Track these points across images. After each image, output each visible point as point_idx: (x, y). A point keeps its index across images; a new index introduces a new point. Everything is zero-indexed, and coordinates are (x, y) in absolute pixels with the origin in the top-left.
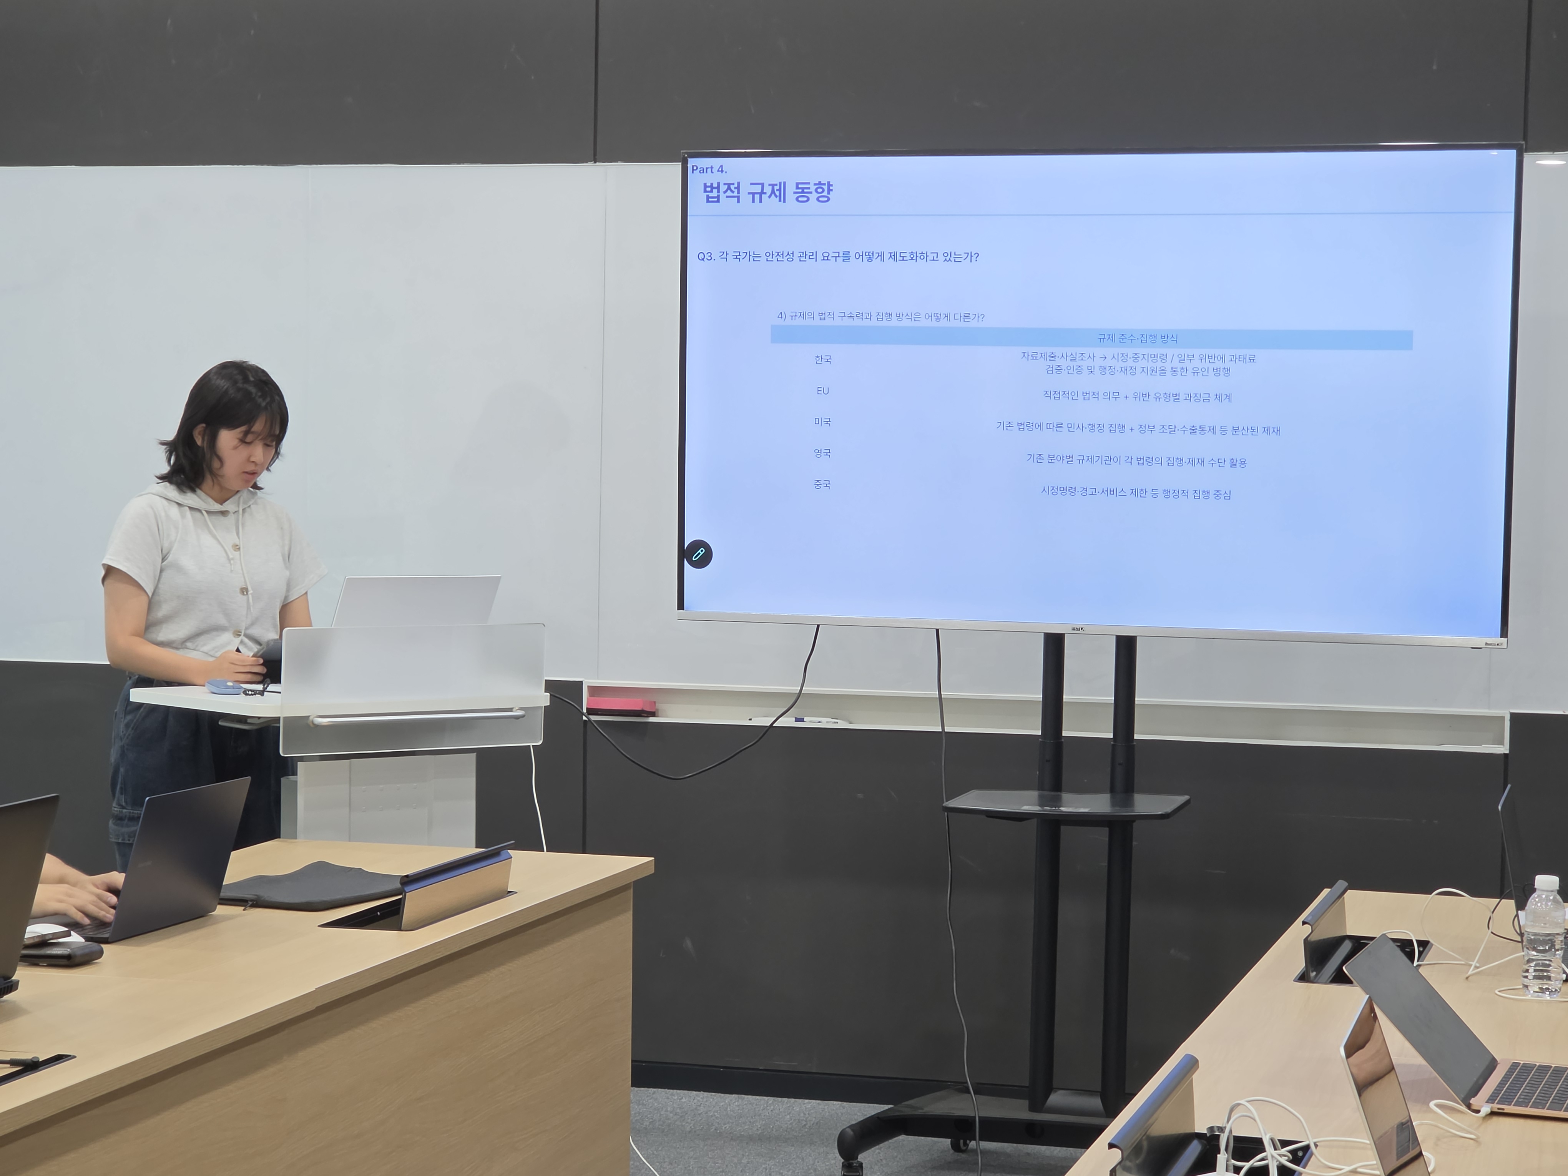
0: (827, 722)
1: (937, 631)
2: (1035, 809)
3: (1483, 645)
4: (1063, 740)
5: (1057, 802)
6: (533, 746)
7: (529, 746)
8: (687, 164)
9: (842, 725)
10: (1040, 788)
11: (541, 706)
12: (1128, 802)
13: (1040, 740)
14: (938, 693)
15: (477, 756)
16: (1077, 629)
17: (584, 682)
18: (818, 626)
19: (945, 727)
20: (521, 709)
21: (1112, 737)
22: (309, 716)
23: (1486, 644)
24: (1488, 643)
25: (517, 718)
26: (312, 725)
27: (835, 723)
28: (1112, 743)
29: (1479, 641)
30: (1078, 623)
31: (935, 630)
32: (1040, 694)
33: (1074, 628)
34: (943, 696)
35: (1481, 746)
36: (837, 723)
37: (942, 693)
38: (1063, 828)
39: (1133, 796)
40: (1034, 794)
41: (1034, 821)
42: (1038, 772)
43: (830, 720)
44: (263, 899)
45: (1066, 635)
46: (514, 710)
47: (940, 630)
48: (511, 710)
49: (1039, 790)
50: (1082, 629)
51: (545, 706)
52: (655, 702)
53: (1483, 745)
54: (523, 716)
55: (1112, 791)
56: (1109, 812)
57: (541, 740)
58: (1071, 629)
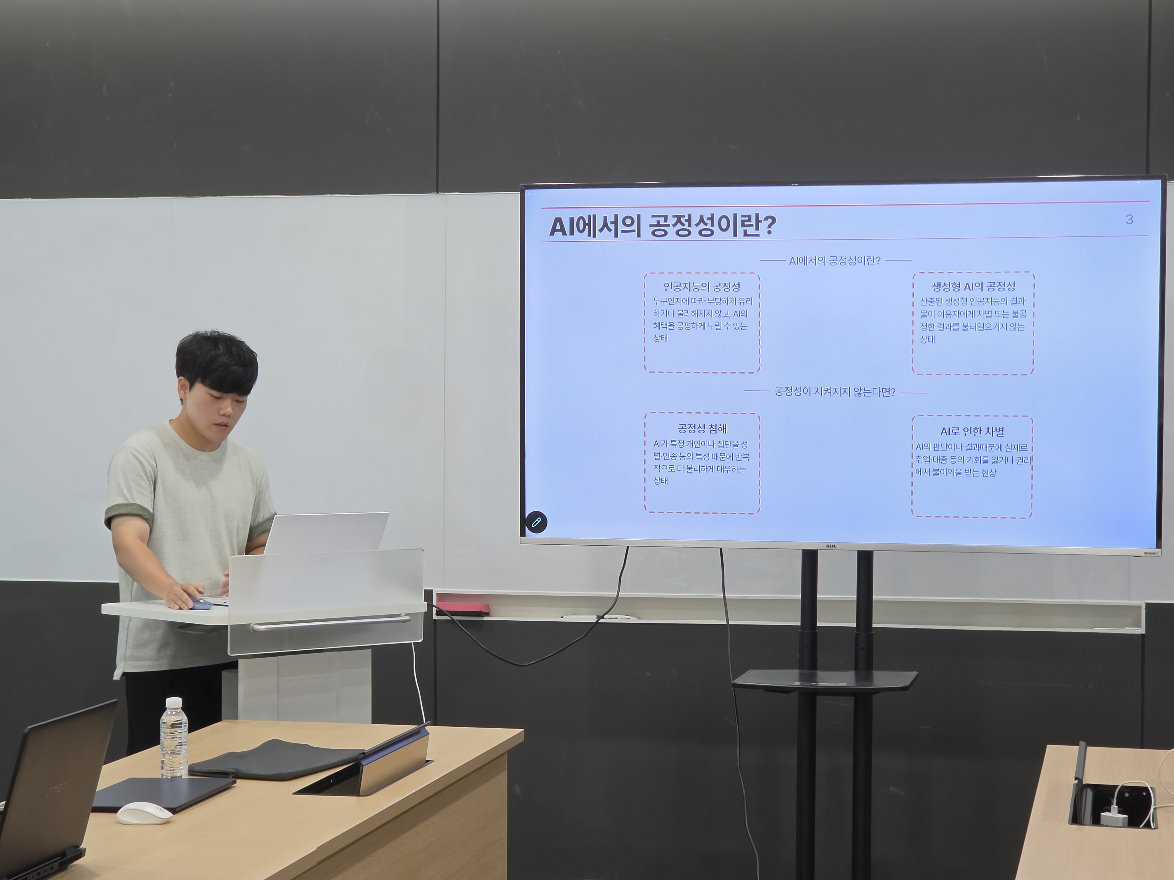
0: (622, 619)
1: (721, 549)
2: (797, 684)
3: (1143, 554)
4: (817, 631)
5: (813, 678)
6: (414, 643)
7: (411, 643)
8: (525, 194)
9: (633, 620)
10: (801, 667)
11: (422, 612)
12: (869, 678)
13: (800, 630)
14: (722, 595)
15: (372, 651)
16: (830, 546)
17: (433, 590)
18: (628, 547)
19: (729, 621)
20: (407, 615)
21: (855, 626)
22: (250, 624)
23: (1146, 553)
24: (1147, 552)
25: (404, 621)
26: (252, 631)
27: (628, 619)
28: (856, 632)
29: (1140, 552)
30: (831, 541)
31: (719, 549)
32: (799, 594)
33: (828, 545)
34: (726, 598)
35: (1124, 628)
36: (629, 619)
37: (726, 595)
38: (818, 698)
39: (872, 673)
40: (796, 672)
41: (796, 694)
42: (798, 655)
43: (624, 617)
44: (241, 772)
45: (819, 551)
46: (402, 615)
47: (723, 549)
48: (399, 615)
49: (799, 669)
50: (834, 546)
51: (424, 612)
52: (488, 605)
53: (1126, 628)
54: (409, 621)
55: (856, 668)
56: (853, 685)
57: (422, 638)
58: (826, 546)
